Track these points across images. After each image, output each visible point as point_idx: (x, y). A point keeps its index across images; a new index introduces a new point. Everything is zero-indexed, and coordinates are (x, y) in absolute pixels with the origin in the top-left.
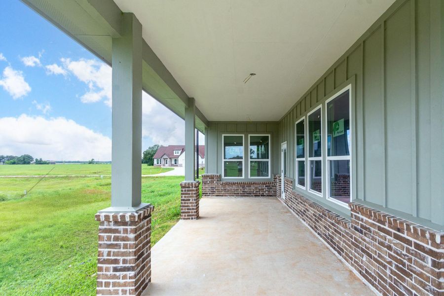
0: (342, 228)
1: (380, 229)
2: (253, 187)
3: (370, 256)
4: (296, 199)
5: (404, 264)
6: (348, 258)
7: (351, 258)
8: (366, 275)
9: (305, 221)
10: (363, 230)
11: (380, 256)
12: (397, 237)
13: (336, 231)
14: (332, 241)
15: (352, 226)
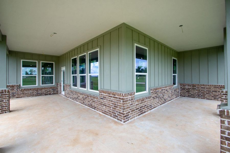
0: (96, 100)
1: (109, 96)
2: (43, 90)
3: (106, 106)
4: (72, 93)
5: (116, 105)
6: (98, 109)
7: (99, 109)
8: (105, 113)
9: (77, 101)
10: (104, 98)
11: (109, 105)
12: (114, 97)
13: (93, 101)
14: (91, 106)
15: (100, 98)
